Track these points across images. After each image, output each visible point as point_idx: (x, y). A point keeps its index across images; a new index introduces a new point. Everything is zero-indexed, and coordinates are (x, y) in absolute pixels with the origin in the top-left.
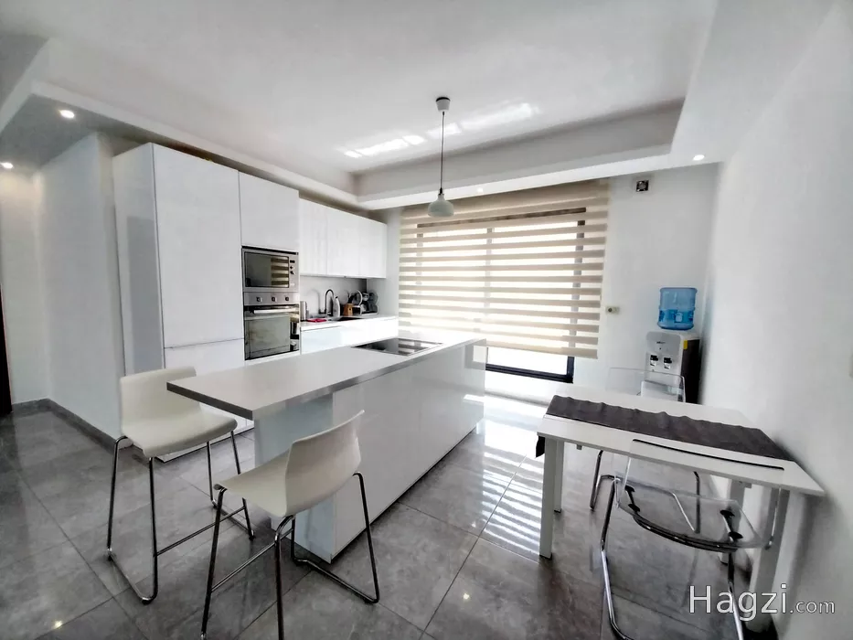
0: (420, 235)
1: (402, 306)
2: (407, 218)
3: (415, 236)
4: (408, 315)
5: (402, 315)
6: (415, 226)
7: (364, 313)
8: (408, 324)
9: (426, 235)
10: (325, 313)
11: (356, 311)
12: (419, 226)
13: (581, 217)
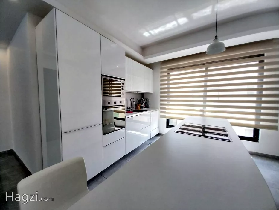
0: (169, 74)
1: (161, 104)
2: (163, 67)
3: (167, 74)
4: (165, 108)
5: (161, 108)
6: (167, 70)
7: (145, 108)
8: (165, 112)
9: (171, 74)
10: (130, 108)
11: (142, 107)
12: (168, 70)
13: (261, 58)
